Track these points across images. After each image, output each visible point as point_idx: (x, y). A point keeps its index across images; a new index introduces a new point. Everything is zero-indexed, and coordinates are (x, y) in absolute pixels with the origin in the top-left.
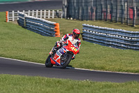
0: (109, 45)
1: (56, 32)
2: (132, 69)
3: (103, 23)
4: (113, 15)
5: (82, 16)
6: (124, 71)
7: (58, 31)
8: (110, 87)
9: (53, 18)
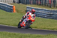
0: (39, 16)
1: (13, 10)
2: (50, 28)
3: (36, 6)
4: (41, 2)
5: (26, 2)
6: (46, 29)
7: (15, 9)
8: (40, 37)
9: (12, 3)
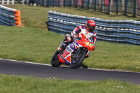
2: (107, 64)
6: (97, 67)
7: (19, 19)
8: (80, 86)
9: (13, 3)
